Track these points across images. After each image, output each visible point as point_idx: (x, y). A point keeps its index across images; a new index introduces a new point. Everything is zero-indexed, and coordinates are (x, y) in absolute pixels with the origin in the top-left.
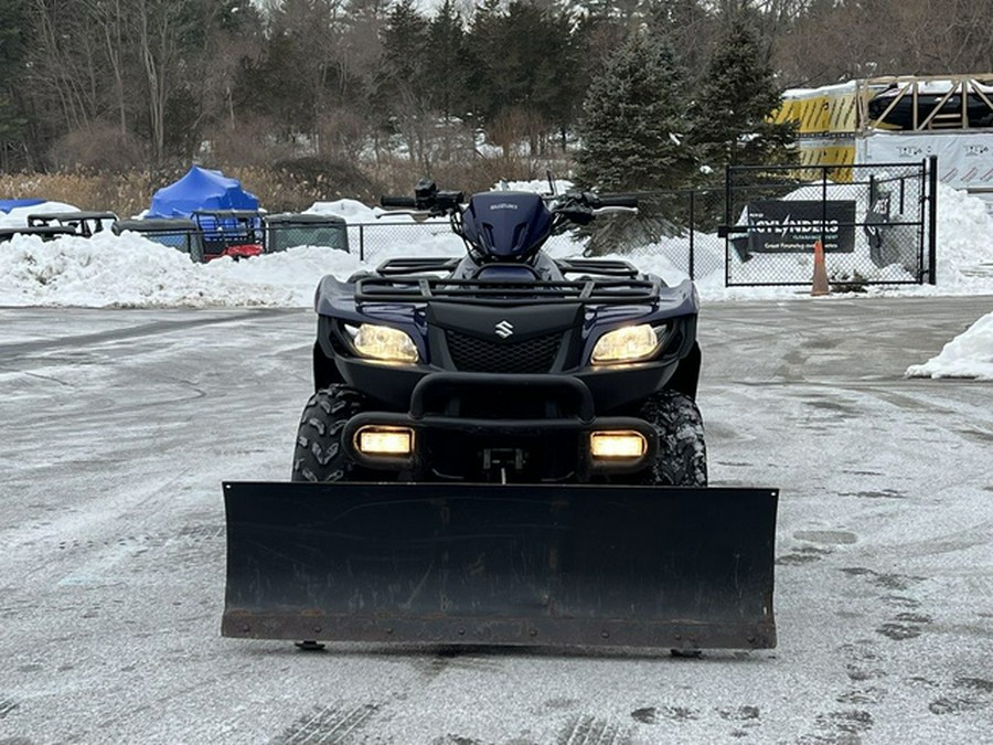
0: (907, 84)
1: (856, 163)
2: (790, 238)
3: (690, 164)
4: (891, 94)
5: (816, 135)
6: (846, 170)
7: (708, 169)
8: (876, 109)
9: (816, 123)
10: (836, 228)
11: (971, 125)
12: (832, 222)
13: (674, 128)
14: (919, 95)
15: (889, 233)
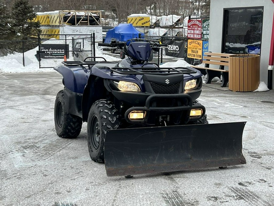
0: (73, 12)
1: (61, 34)
2: (51, 55)
3: (14, 33)
4: (69, 15)
5: (45, 26)
6: (55, 36)
7: (19, 34)
8: (65, 19)
9: (45, 22)
10: (64, 52)
11: (90, 24)
12: (63, 50)
13: (10, 22)
14: (77, 16)
15: (80, 53)
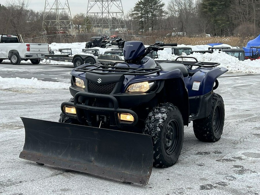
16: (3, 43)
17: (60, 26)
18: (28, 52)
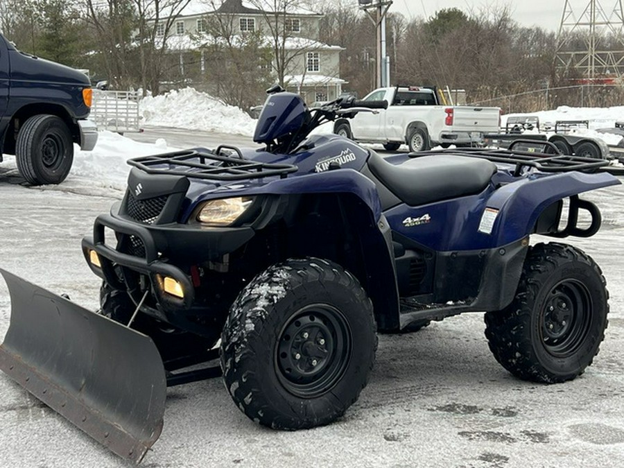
16: (396, 105)
17: (595, 65)
18: (449, 128)
